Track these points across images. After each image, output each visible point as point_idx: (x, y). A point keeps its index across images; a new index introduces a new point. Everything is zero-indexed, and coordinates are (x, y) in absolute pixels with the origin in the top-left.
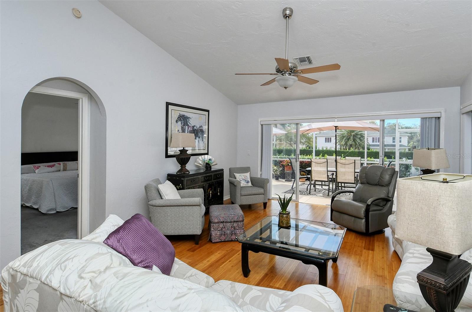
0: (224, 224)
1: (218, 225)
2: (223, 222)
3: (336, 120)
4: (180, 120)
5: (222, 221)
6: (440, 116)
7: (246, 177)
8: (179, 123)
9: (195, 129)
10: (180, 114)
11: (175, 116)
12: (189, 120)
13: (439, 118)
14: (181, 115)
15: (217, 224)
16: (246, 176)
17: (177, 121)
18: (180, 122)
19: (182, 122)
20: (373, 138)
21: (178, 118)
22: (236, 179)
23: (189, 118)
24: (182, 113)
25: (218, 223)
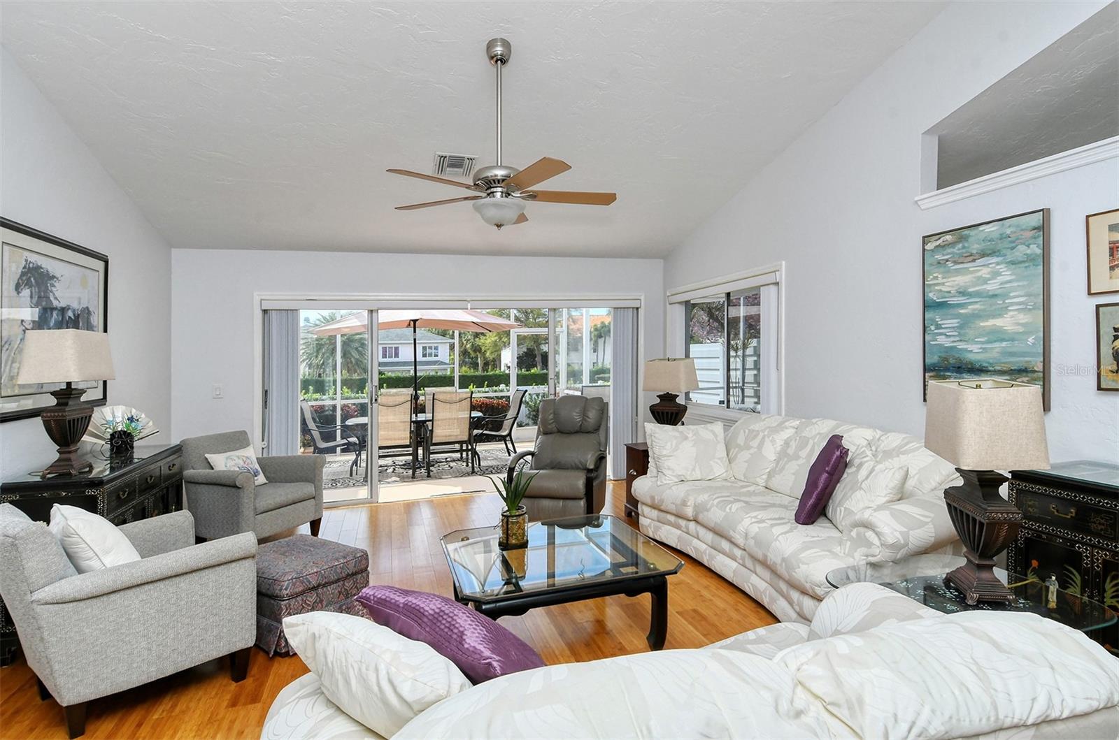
0: (320, 591)
1: (303, 600)
2: (319, 585)
3: (469, 304)
4: (28, 284)
5: (314, 583)
6: (639, 306)
7: (248, 461)
8: (26, 292)
9: (70, 317)
10: (26, 261)
11: (14, 269)
12: (54, 286)
13: (637, 309)
14: (31, 265)
15: (299, 599)
16: (247, 458)
17: (18, 288)
18: (29, 290)
19: (33, 291)
20: (384, 350)
21: (23, 274)
22: (213, 469)
23: (53, 277)
24: (33, 258)
25: (302, 593)
